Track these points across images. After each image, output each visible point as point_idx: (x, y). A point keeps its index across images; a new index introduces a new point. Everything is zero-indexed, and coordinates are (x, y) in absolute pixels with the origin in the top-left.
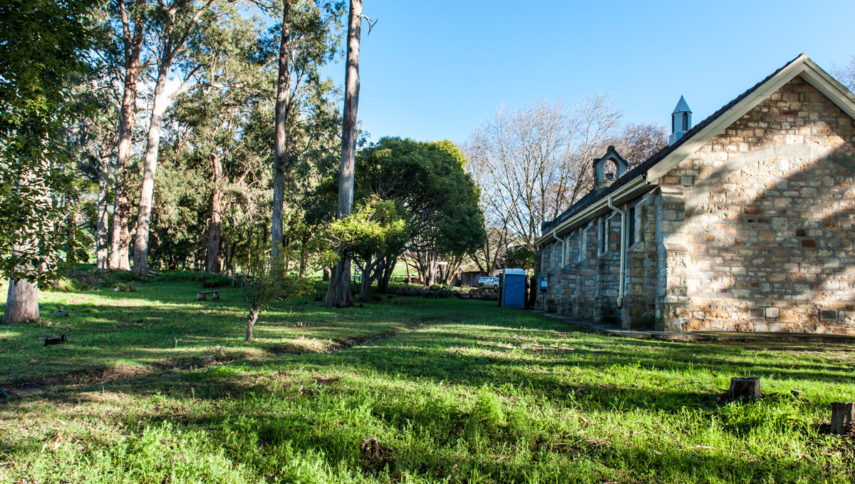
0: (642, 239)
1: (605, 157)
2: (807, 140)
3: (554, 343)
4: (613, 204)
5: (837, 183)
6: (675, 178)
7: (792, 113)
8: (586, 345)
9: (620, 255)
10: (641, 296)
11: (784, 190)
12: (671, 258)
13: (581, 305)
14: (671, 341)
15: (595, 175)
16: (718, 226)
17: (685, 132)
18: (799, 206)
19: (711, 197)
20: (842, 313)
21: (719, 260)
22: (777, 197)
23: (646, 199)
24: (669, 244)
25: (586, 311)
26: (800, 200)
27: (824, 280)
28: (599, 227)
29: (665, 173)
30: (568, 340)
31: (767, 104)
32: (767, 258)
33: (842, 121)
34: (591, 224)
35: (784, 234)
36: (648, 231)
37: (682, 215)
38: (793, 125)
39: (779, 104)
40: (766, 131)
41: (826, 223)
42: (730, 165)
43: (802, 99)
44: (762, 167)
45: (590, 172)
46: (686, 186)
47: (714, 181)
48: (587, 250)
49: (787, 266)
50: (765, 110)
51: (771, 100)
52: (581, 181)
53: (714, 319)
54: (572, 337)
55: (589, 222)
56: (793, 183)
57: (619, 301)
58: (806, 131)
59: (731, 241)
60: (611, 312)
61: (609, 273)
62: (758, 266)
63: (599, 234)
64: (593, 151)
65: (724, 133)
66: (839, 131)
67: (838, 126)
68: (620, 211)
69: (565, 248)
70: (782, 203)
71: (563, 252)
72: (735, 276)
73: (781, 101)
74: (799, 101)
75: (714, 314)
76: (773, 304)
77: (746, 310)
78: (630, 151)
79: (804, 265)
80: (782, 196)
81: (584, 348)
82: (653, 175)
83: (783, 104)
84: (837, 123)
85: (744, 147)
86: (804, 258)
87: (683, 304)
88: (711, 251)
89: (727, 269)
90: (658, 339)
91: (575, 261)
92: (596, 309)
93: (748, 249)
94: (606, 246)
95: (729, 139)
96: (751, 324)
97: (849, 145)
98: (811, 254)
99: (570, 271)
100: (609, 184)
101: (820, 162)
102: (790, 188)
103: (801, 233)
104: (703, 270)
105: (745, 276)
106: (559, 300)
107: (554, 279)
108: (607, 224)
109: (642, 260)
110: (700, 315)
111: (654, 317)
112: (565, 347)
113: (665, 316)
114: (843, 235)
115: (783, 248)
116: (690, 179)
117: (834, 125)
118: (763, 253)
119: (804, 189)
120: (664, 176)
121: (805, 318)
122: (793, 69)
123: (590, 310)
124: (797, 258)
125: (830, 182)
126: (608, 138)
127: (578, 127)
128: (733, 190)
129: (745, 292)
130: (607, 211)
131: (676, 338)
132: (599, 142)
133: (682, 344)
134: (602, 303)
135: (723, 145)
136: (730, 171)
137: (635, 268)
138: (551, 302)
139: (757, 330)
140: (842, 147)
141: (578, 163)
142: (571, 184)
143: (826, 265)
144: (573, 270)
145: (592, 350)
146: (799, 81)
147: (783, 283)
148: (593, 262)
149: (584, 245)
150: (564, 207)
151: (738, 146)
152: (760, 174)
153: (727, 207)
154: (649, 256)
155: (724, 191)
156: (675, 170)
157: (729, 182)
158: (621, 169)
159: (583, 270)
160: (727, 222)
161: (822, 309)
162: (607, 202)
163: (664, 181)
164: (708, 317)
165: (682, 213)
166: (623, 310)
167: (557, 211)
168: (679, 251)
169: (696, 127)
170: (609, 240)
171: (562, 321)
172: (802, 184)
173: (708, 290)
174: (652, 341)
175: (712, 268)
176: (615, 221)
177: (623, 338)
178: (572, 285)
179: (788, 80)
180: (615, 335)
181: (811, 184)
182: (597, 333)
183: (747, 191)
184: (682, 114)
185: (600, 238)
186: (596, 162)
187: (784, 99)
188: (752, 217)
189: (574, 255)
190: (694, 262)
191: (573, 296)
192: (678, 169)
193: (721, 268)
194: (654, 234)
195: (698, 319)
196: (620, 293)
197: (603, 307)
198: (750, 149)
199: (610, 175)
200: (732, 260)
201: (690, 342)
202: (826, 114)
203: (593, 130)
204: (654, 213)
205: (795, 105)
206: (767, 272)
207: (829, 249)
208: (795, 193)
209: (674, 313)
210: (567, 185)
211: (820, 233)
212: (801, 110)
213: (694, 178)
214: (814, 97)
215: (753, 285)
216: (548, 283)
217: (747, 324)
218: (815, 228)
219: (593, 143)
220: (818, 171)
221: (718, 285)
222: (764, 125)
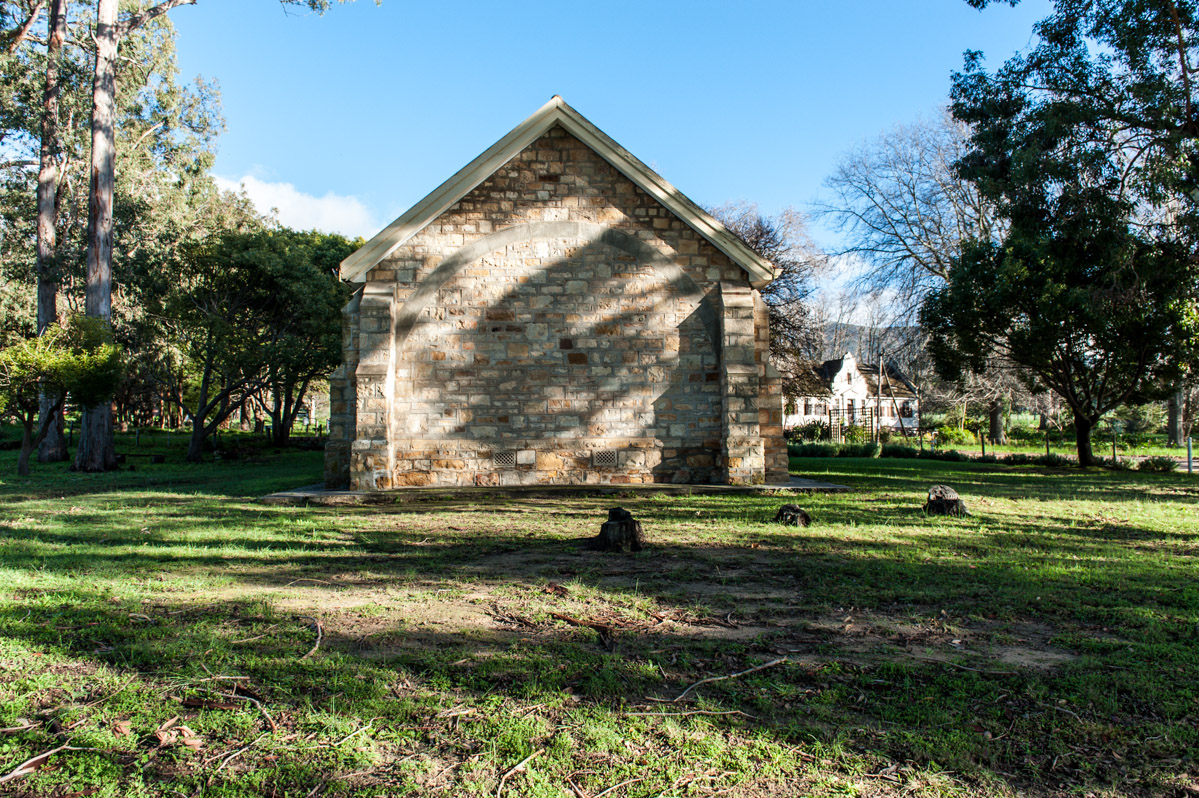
2: (574, 215)
5: (616, 274)
6: (389, 273)
7: (552, 178)
10: (339, 441)
11: (542, 285)
12: (363, 386)
16: (451, 339)
18: (563, 307)
19: (440, 299)
20: (624, 453)
21: (452, 386)
22: (533, 295)
26: (564, 298)
27: (601, 409)
29: (364, 266)
32: (521, 381)
33: (621, 188)
35: (541, 347)
36: (351, 348)
38: (553, 196)
39: (534, 166)
40: (515, 205)
41: (600, 330)
42: (467, 252)
43: (565, 158)
44: (511, 255)
46: (404, 284)
47: (443, 277)
49: (548, 391)
50: (514, 174)
51: (522, 160)
53: (444, 469)
56: (554, 275)
58: (572, 202)
59: (469, 360)
62: (507, 392)
65: (457, 207)
66: (617, 201)
67: (614, 195)
70: (540, 304)
72: (474, 408)
73: (536, 161)
74: (561, 161)
75: (444, 463)
76: (527, 446)
77: (488, 456)
79: (571, 388)
80: (539, 294)
84: (614, 189)
85: (485, 227)
86: (571, 378)
88: (441, 374)
89: (463, 398)
93: (492, 368)
95: (464, 216)
96: (495, 476)
97: (630, 220)
98: (577, 369)
101: (591, 247)
102: (550, 281)
103: (567, 344)
104: (427, 402)
105: (488, 408)
109: (342, 390)
110: (423, 465)
113: (352, 469)
114: (625, 345)
115: (542, 366)
116: (411, 273)
117: (610, 193)
118: (514, 373)
119: (570, 283)
121: (572, 463)
122: (543, 116)
124: (561, 380)
125: (606, 272)
128: (472, 287)
129: (489, 431)
135: (456, 225)
136: (466, 262)
139: (504, 485)
140: (622, 224)
143: (602, 389)
146: (560, 134)
147: (542, 415)
151: (477, 226)
152: (509, 264)
153: (462, 311)
155: (459, 290)
156: (390, 261)
157: (464, 276)
160: (463, 336)
161: (596, 451)
163: (373, 276)
164: (435, 468)
165: (385, 325)
168: (375, 376)
172: (567, 276)
173: (436, 430)
175: (442, 400)
181: (581, 276)
183: (490, 288)
187: (540, 158)
188: (497, 324)
190: (417, 390)
192: (394, 260)
193: (454, 397)
195: (420, 471)
198: (494, 229)
200: (470, 386)
202: (598, 179)
204: (358, 323)
205: (556, 168)
206: (519, 401)
207: (605, 365)
208: (556, 289)
209: (365, 464)
211: (593, 343)
212: (564, 173)
213: (416, 272)
214: (581, 155)
215: (501, 419)
217: (490, 475)
218: (586, 337)
220: (590, 258)
221: (449, 423)
222: (512, 195)
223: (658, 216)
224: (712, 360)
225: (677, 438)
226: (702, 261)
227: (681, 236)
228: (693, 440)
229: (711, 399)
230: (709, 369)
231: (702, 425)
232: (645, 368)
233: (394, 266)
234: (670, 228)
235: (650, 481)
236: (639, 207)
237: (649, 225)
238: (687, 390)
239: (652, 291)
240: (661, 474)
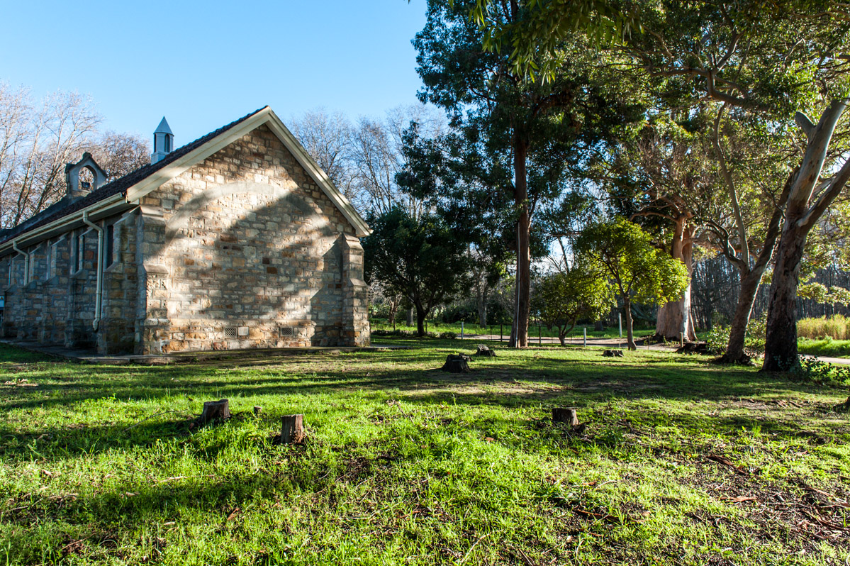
0: (121, 260)
1: (79, 164)
2: (271, 181)
3: (11, 379)
4: (89, 218)
5: (293, 221)
6: (156, 201)
7: (258, 155)
8: (53, 379)
9: (96, 275)
10: (119, 319)
11: (253, 223)
12: (152, 281)
13: (48, 328)
14: (150, 365)
15: (68, 181)
16: (197, 251)
17: (167, 153)
18: (265, 238)
19: (191, 222)
20: (296, 329)
21: (197, 283)
22: (248, 228)
23: (125, 218)
24: (150, 266)
25: (56, 335)
26: (266, 233)
27: (283, 301)
28: (73, 242)
29: (146, 193)
30: (30, 374)
31: (239, 143)
32: (240, 282)
33: (297, 170)
34: (62, 238)
35: (253, 259)
36: (127, 251)
37: (162, 238)
38: (261, 166)
39: (250, 146)
40: (238, 167)
41: (285, 253)
42: (208, 194)
43: (268, 144)
44: (235, 200)
45: (62, 176)
46: (167, 209)
47: (194, 207)
48: (57, 267)
49: (255, 289)
50: (238, 148)
51: (243, 140)
52: (51, 185)
53: (193, 339)
54: (36, 369)
55: (60, 235)
56: (260, 217)
57: (94, 324)
58: (270, 172)
59: (209, 265)
60: (86, 337)
61: (84, 294)
62: (232, 290)
63: (72, 249)
64: (66, 153)
65: (202, 163)
67: (293, 173)
68: (97, 228)
69: (29, 262)
70: (252, 234)
71: (26, 266)
72: (213, 298)
73: (251, 143)
74: (265, 145)
75: (193, 335)
76: (244, 324)
77: (222, 329)
78: (110, 159)
79: (268, 289)
80: (251, 227)
81: (50, 382)
82: (133, 194)
83: (253, 146)
84: (293, 170)
85: (220, 179)
86: (269, 283)
87: (164, 326)
88: (191, 274)
89: (205, 292)
90: (136, 364)
91: (41, 278)
92: (67, 333)
93: (223, 273)
94: (80, 264)
95: (207, 169)
96: (225, 342)
97: (301, 190)
98: (272, 278)
99: (35, 289)
100: (85, 193)
101: (280, 200)
102: (258, 221)
103: (266, 261)
104: (182, 293)
105: (220, 299)
106: (20, 323)
107: (13, 298)
108: (81, 240)
109: (120, 282)
110: (179, 336)
111: (133, 340)
112: (26, 383)
113: (145, 340)
114: (297, 264)
115: (252, 274)
116: (171, 203)
117: (291, 172)
118: (236, 277)
119: (269, 223)
120: (145, 197)
121: (269, 335)
122: (261, 117)
123: (60, 334)
124: (263, 283)
125: (287, 218)
126: (84, 142)
127: (48, 123)
128: (211, 218)
129: (221, 313)
130: (81, 226)
131: (155, 361)
132: (74, 144)
133: (161, 367)
134: (74, 327)
135: (202, 174)
136: (208, 199)
137: (113, 289)
138: (9, 325)
139: (231, 348)
140: (297, 191)
141: (47, 163)
142: (38, 186)
143: (285, 289)
144: (39, 288)
145: (61, 383)
146: (264, 129)
147: (252, 304)
148: (64, 280)
149: (54, 261)
150: (28, 213)
151: (215, 177)
152: (234, 205)
153: (205, 232)
154: (129, 278)
155: (203, 218)
156: (157, 192)
157: (207, 209)
158: (98, 180)
159: (51, 289)
160: (205, 246)
161: (282, 327)
162: (81, 215)
163: (144, 201)
164: (187, 338)
165: (163, 236)
166: (99, 334)
167: (19, 216)
168: (160, 274)
169: (177, 151)
170: (84, 258)
171: (23, 349)
172: (267, 218)
173: (187, 312)
174: (131, 367)
175: (191, 289)
176: (91, 237)
177: (99, 366)
178: (37, 306)
179: (256, 126)
180: (89, 363)
181: (274, 219)
182: (67, 362)
183: (223, 219)
184: (164, 135)
185: (73, 254)
186: (70, 167)
187: (254, 142)
188: (227, 244)
189: (40, 272)
190: (175, 285)
191: (38, 319)
192: (159, 191)
193: (200, 291)
194: (134, 255)
195: (178, 340)
196: (96, 315)
197: (75, 332)
198: (225, 182)
199: (86, 185)
200: (209, 283)
201: (169, 364)
202: (285, 161)
203: (67, 129)
204: (134, 233)
205: (262, 149)
206: (239, 295)
207: (287, 275)
208: (262, 226)
209: (154, 335)
210: (33, 187)
211: (280, 262)
212: (266, 154)
213: (175, 202)
214: (276, 145)
215: (227, 307)
216: (5, 302)
217: (222, 343)
218: (277, 258)
219: (67, 144)
220: (279, 209)
221: (196, 307)
222: (237, 162)
223: (314, 190)
224: (338, 276)
225: (322, 320)
226: (335, 220)
227: (325, 204)
228: (330, 321)
229: (338, 298)
230: (337, 282)
231: (333, 313)
232: (307, 279)
233: (159, 196)
234: (320, 199)
235: (309, 345)
236: (305, 183)
237: (310, 195)
238: (327, 293)
239: (311, 232)
240: (315, 341)
